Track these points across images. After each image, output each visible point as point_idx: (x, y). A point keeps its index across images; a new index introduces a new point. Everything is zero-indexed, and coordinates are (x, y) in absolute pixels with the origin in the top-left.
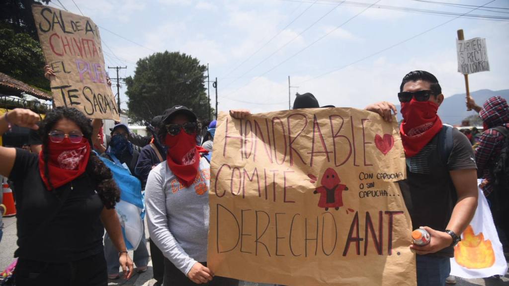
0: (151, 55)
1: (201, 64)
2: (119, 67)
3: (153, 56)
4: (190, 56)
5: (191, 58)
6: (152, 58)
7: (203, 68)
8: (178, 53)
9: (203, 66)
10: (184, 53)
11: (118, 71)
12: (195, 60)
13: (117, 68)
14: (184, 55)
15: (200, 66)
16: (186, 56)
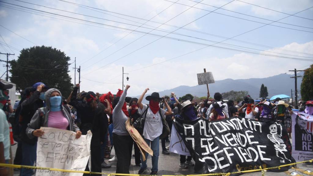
0: (32, 47)
1: (66, 56)
2: (9, 53)
3: (34, 48)
4: (60, 50)
5: (60, 51)
6: (32, 49)
7: (68, 58)
8: (51, 47)
9: (68, 57)
10: (55, 48)
11: (7, 56)
12: (63, 53)
13: (8, 54)
14: (55, 49)
15: (65, 57)
16: (57, 50)
